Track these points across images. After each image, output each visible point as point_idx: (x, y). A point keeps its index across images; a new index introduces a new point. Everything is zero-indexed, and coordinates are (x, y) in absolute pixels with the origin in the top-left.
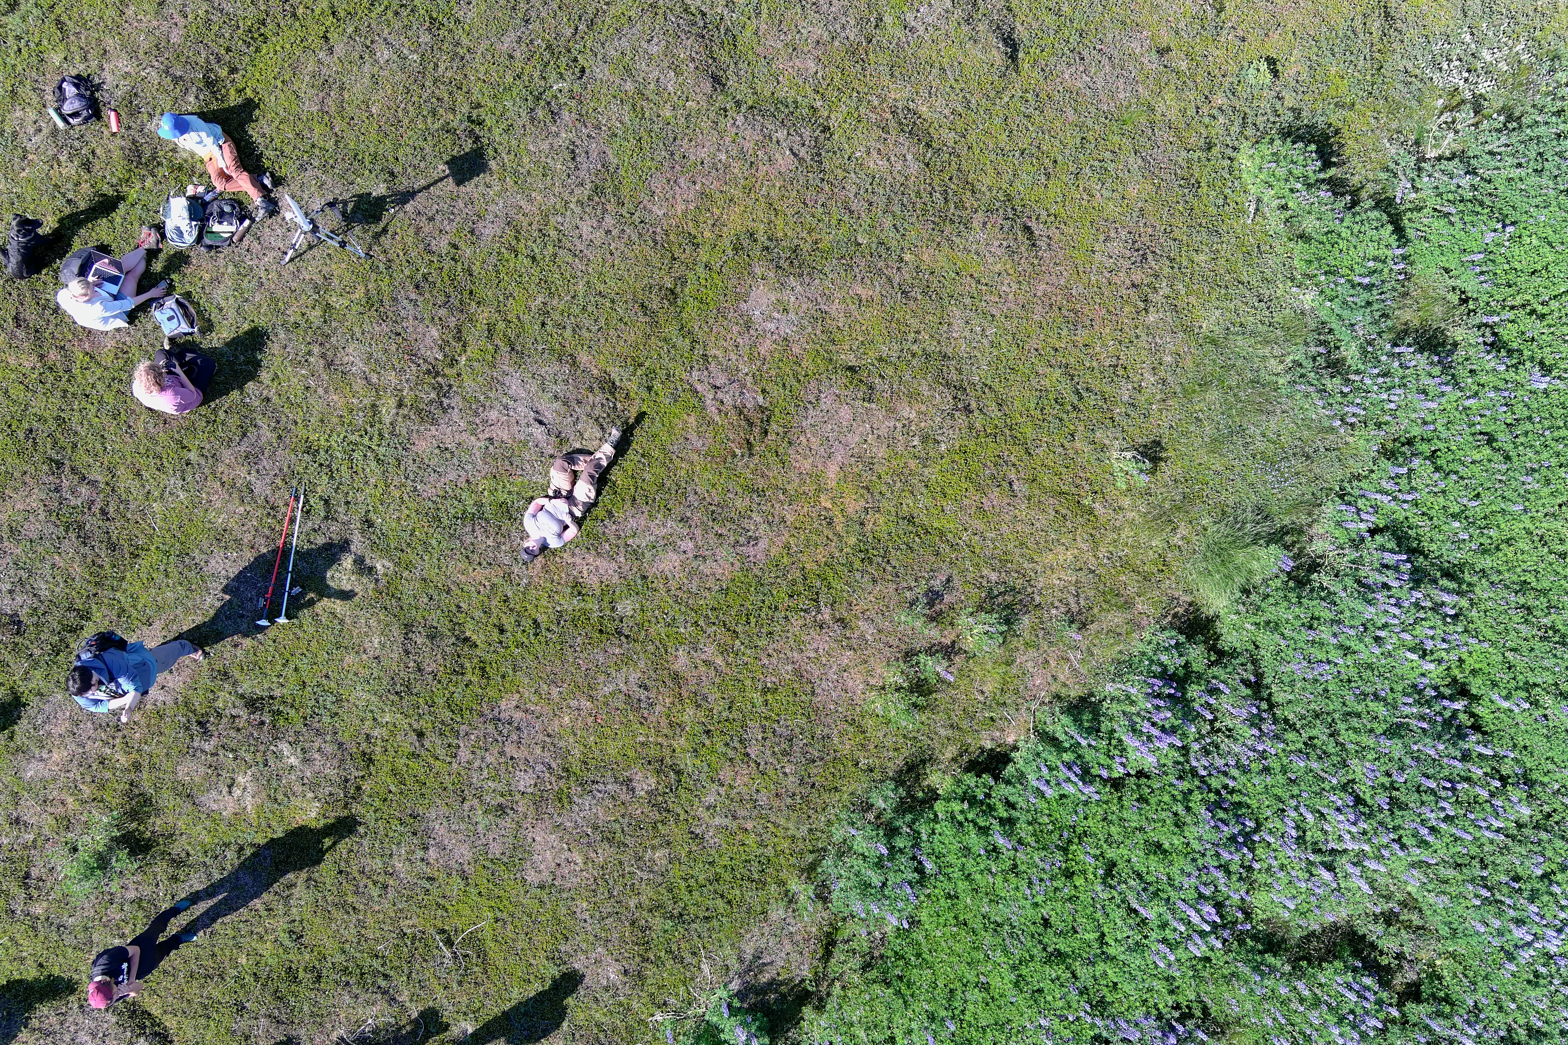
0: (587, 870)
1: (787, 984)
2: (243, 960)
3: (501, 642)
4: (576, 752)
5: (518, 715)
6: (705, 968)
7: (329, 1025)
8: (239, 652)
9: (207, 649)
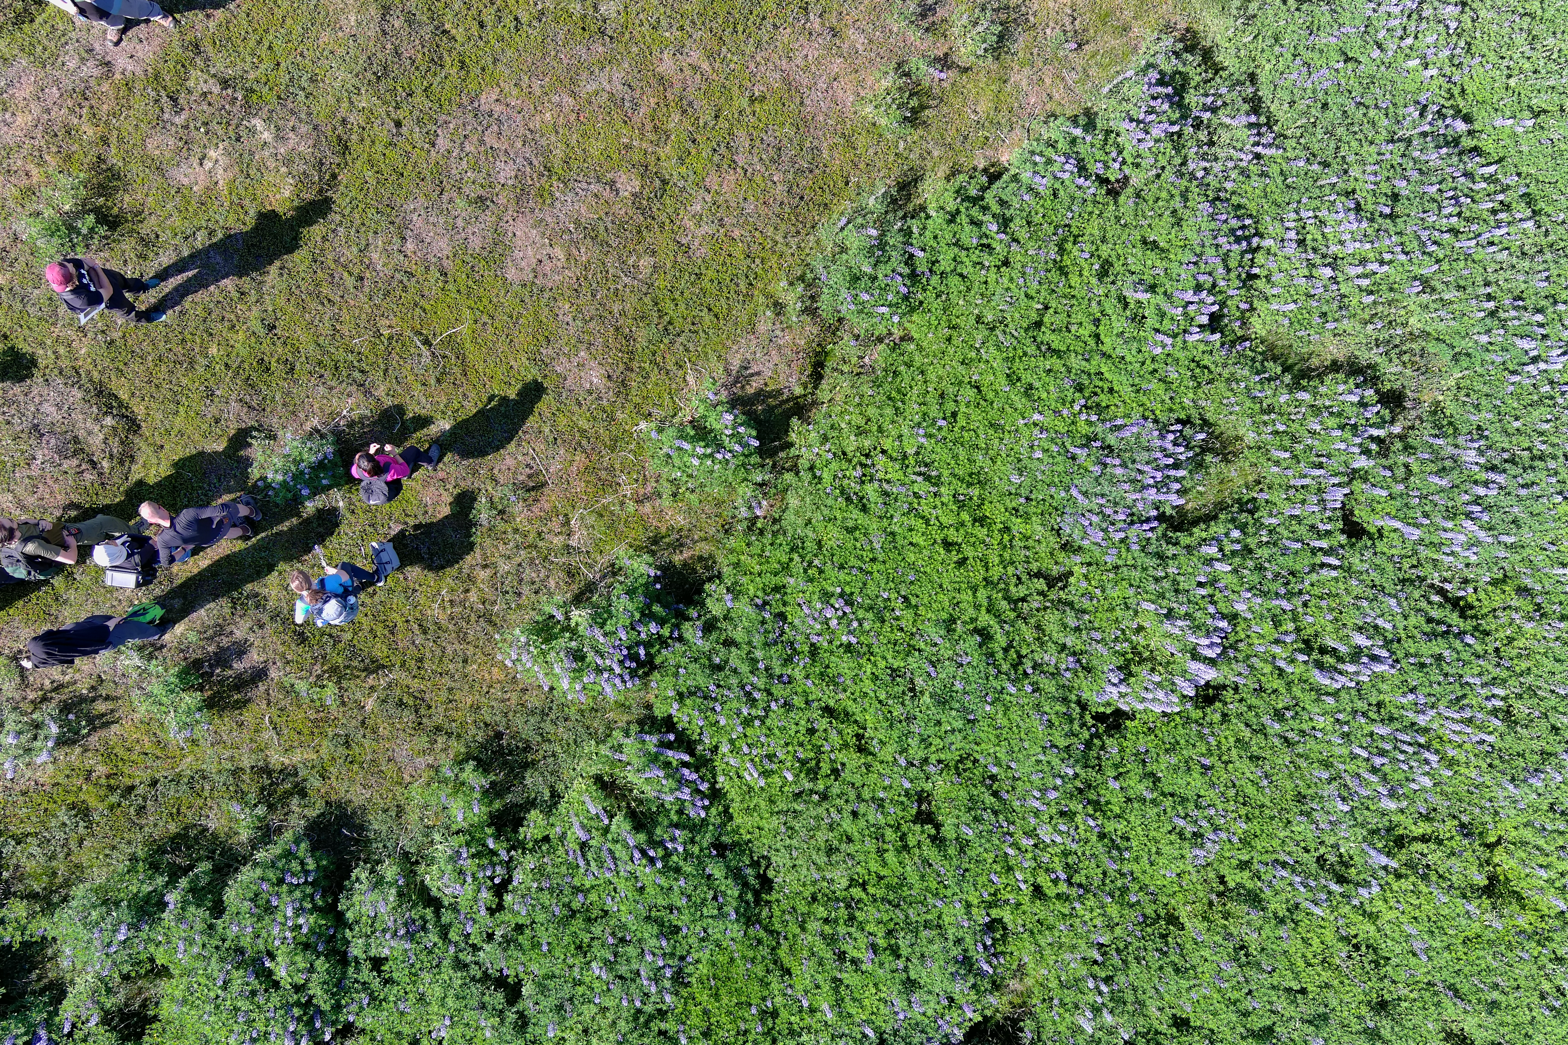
0: (569, 268)
1: (775, 397)
2: (213, 350)
3: (481, 38)
4: (559, 152)
5: (498, 109)
6: (690, 379)
7: (302, 415)
8: (211, 24)
9: (178, 16)
